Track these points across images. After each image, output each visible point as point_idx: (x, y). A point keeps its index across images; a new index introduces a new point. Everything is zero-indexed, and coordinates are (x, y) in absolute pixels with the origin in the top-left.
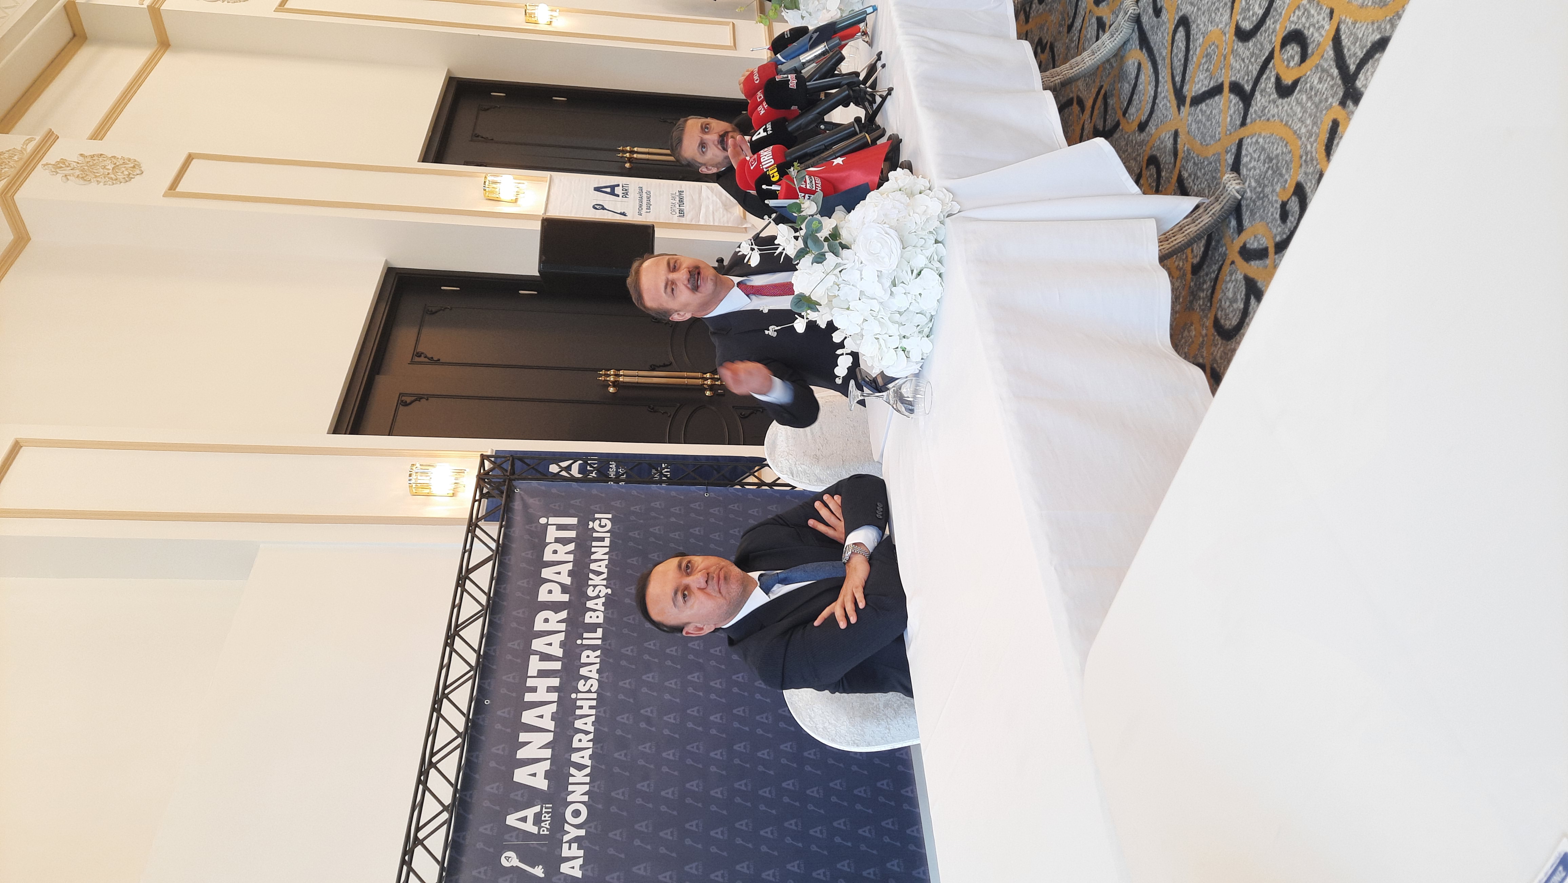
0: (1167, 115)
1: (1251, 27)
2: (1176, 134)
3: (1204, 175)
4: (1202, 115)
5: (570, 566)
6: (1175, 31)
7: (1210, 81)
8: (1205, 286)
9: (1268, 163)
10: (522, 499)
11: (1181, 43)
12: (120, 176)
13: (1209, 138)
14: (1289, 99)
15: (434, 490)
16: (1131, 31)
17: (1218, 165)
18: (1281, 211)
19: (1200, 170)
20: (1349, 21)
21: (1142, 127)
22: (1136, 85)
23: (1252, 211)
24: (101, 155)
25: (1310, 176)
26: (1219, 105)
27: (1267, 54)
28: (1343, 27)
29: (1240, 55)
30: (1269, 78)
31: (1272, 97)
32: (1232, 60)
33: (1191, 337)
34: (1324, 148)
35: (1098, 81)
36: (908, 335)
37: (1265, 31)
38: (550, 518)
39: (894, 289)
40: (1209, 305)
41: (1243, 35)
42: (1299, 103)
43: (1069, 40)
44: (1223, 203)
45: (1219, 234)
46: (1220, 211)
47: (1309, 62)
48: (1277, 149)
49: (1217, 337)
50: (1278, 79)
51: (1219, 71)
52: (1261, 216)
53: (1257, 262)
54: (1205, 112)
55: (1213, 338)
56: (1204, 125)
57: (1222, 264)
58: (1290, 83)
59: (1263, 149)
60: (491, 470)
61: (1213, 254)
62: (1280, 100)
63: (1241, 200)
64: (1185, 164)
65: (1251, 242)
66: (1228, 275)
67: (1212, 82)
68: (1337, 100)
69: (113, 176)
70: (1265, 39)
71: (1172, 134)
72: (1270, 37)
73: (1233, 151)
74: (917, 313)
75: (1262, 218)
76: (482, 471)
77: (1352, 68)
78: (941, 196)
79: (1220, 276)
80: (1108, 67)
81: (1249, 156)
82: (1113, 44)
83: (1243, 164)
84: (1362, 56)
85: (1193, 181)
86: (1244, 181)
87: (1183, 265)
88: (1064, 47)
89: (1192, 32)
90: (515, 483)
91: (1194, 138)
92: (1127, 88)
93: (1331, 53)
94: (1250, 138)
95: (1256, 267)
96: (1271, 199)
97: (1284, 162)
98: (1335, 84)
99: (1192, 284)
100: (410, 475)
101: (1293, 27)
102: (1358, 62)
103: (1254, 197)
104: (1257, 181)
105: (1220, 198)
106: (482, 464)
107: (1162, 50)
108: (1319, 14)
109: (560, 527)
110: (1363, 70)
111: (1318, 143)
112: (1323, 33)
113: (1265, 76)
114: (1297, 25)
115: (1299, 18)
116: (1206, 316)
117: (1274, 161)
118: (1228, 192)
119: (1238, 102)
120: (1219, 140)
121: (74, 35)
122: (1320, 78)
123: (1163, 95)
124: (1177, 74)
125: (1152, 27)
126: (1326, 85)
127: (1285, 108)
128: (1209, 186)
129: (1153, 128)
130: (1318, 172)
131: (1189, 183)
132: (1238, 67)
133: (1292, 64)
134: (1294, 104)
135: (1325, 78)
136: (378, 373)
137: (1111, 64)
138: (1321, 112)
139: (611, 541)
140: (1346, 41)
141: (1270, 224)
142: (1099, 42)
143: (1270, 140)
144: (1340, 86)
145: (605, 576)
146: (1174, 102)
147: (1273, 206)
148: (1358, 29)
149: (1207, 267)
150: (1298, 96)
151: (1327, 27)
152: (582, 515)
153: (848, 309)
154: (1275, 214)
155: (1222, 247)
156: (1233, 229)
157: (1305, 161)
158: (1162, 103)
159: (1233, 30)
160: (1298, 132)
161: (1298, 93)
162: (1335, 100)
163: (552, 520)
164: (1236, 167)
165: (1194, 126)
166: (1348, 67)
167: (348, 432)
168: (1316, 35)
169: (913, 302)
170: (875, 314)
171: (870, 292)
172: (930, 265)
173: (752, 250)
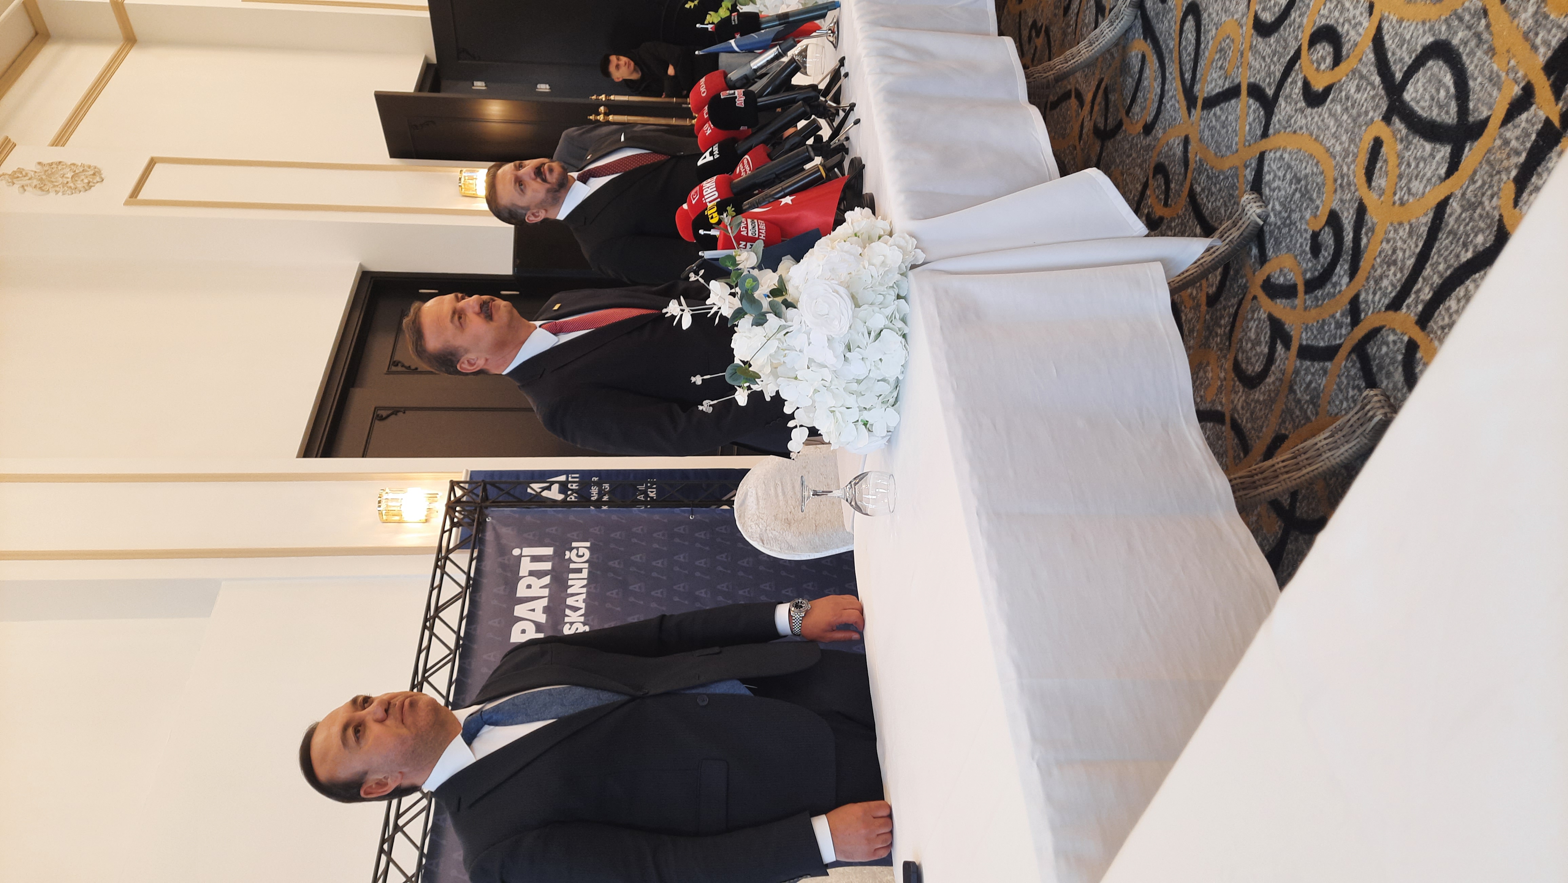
0: (1175, 117)
1: (1273, 19)
2: (1186, 141)
3: (1220, 190)
4: (1216, 121)
5: (544, 602)
6: (1183, 21)
7: (1225, 80)
8: (1223, 322)
9: (1295, 184)
10: (494, 529)
11: (1191, 36)
12: (80, 185)
13: (1225, 149)
14: (1320, 109)
15: (405, 518)
16: (1133, 18)
17: (1236, 181)
18: (1311, 243)
19: (1215, 185)
20: (1394, 19)
21: (1148, 129)
22: (1140, 80)
23: (1276, 239)
24: (60, 162)
25: (1347, 205)
26: (1235, 111)
27: (1292, 53)
28: (1386, 26)
29: (1260, 53)
30: (1294, 82)
31: (1299, 105)
32: (1251, 58)
33: (1208, 379)
34: (1364, 171)
35: (1097, 72)
36: (867, 408)
37: (1290, 26)
38: (524, 549)
39: (848, 355)
40: (1227, 344)
41: (1263, 29)
42: (1332, 115)
43: (1066, 24)
44: (1242, 229)
45: (1237, 263)
46: (1238, 237)
47: (1344, 67)
48: (1306, 168)
49: (1237, 383)
50: (1306, 85)
51: (1235, 70)
52: (1288, 247)
53: (1284, 301)
54: (1220, 117)
55: (1232, 383)
56: (1219, 133)
57: (1243, 299)
58: (1321, 90)
59: (1289, 167)
60: (463, 496)
61: (1231, 285)
62: (1309, 110)
63: (1263, 225)
64: (1197, 176)
65: (1276, 276)
66: (1250, 312)
67: (1227, 83)
68: (1379, 115)
69: (72, 185)
70: (1289, 35)
71: (1181, 140)
72: (1296, 33)
73: (1253, 165)
74: (878, 381)
75: (1289, 250)
76: (452, 498)
77: (1399, 76)
78: (902, 243)
79: (1240, 312)
80: (1109, 57)
81: (1272, 174)
82: (1113, 33)
83: (1266, 183)
84: (1410, 62)
85: (1207, 197)
86: (1266, 202)
87: (1197, 293)
88: (1060, 32)
89: (1203, 22)
90: (487, 512)
91: (1208, 147)
92: (1130, 82)
93: (1371, 56)
94: (1273, 152)
95: (1282, 307)
96: (1299, 227)
97: (1315, 185)
98: (1377, 95)
99: (1207, 317)
100: (379, 502)
101: (1324, 22)
102: (1405, 68)
103: (1279, 223)
104: (1281, 204)
105: (1238, 222)
106: (452, 489)
107: (1168, 41)
108: (1355, 8)
109: (535, 559)
110: (1412, 80)
111: (1356, 166)
112: (1361, 30)
113: (1290, 80)
114: (1329, 19)
115: (1330, 12)
116: (1225, 357)
117: (1303, 183)
118: (1248, 216)
119: (1258, 108)
120: (1237, 151)
121: (37, 34)
122: (1358, 86)
123: (1170, 94)
124: (1186, 70)
125: (1157, 14)
126: (1365, 95)
127: (1316, 119)
128: (1226, 205)
129: (1160, 131)
130: (1356, 200)
131: (1202, 199)
132: (1258, 66)
133: (1323, 67)
134: (1326, 116)
135: (1364, 86)
136: (353, 386)
137: (1112, 55)
138: (1360, 127)
139: (589, 573)
140: (1390, 43)
141: (1298, 257)
142: (1097, 30)
143: (1297, 156)
144: (1382, 98)
145: (582, 612)
146: (1184, 104)
147: (1301, 236)
148: (1404, 28)
149: (1225, 299)
150: (1331, 106)
151: (1366, 24)
152: (558, 544)
153: (796, 378)
154: (1304, 247)
155: (1242, 277)
156: (1255, 258)
157: (1341, 185)
158: (1170, 103)
159: (1251, 22)
160: (1331, 150)
161: (1331, 103)
162: (1376, 114)
163: (527, 551)
164: (1257, 186)
165: (1207, 133)
166: (1393, 75)
167: (319, 455)
168: (1352, 33)
169: (873, 368)
170: (827, 384)
171: (819, 359)
172: (891, 325)
173: (683, 310)
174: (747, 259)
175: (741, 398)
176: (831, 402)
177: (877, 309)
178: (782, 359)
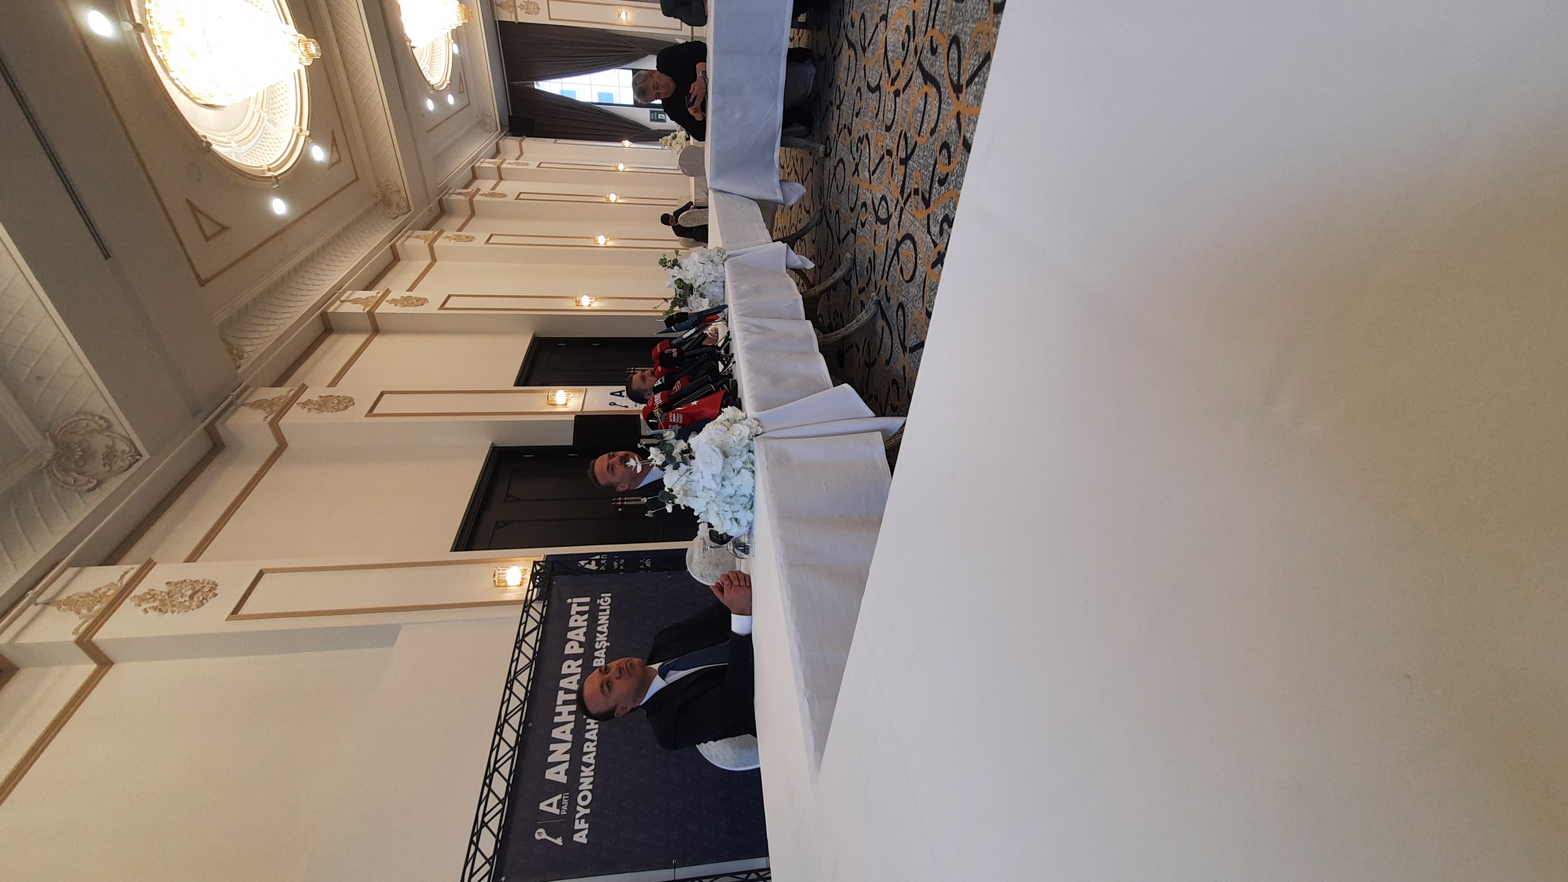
0: (899, 356)
2: (904, 368)
5: (585, 629)
6: (897, 311)
7: (917, 339)
10: (557, 588)
11: (901, 318)
12: (341, 407)
15: (509, 584)
16: (877, 309)
21: (888, 362)
22: (882, 338)
24: (331, 396)
36: (737, 510)
38: (574, 599)
39: (723, 483)
51: (921, 334)
60: (540, 570)
67: (918, 341)
69: (337, 407)
71: (901, 368)
74: (742, 496)
76: (535, 571)
78: (750, 423)
80: (868, 328)
82: (868, 316)
89: (906, 312)
90: (553, 578)
92: (878, 340)
100: (494, 575)
106: (534, 566)
107: (892, 321)
109: (579, 604)
121: (325, 330)
123: (895, 346)
124: (901, 334)
125: (887, 308)
129: (893, 363)
136: (485, 510)
139: (611, 611)
145: (606, 634)
146: (901, 350)
152: (593, 595)
153: (697, 497)
158: (896, 350)
159: (925, 312)
163: (576, 600)
167: (463, 550)
169: (737, 490)
170: (713, 499)
171: (708, 486)
172: (745, 466)
173: (637, 463)
174: (670, 435)
175: (669, 508)
176: (716, 509)
177: (738, 459)
178: (689, 487)
